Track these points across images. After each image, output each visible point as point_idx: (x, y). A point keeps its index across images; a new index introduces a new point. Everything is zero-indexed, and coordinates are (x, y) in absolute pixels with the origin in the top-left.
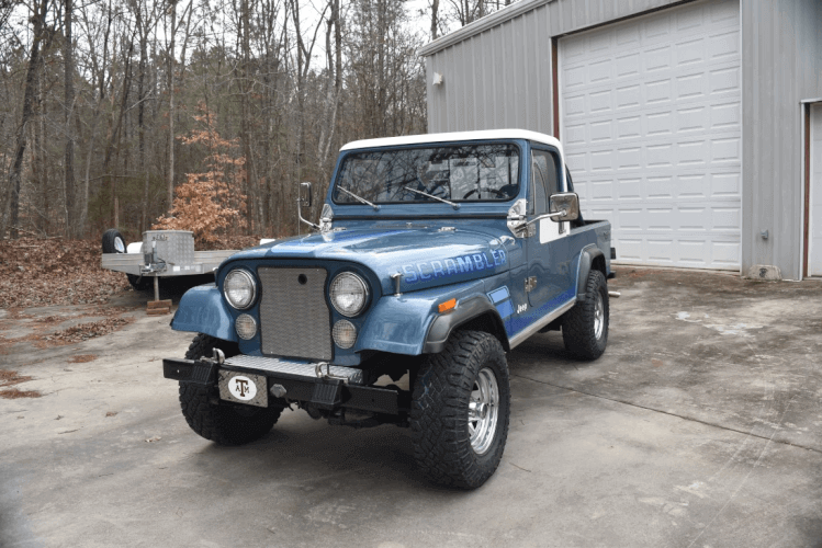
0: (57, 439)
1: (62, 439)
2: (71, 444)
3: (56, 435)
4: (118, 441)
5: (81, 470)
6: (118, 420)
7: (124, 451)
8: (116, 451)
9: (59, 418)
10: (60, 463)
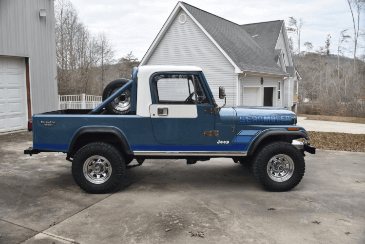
0: (351, 218)
1: (348, 217)
2: (344, 213)
3: (351, 221)
4: (323, 206)
5: (343, 200)
6: (315, 217)
7: (323, 201)
8: (327, 202)
9: (348, 233)
10: (351, 205)
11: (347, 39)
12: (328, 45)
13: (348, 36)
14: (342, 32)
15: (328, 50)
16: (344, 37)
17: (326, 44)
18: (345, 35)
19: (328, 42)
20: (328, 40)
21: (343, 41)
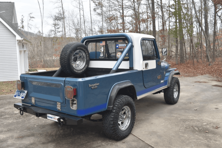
11: (33, 19)
12: (23, 22)
13: (33, 17)
14: (29, 14)
15: (23, 25)
16: (31, 17)
17: (21, 21)
18: (31, 16)
19: (22, 20)
20: (22, 19)
21: (30, 20)
